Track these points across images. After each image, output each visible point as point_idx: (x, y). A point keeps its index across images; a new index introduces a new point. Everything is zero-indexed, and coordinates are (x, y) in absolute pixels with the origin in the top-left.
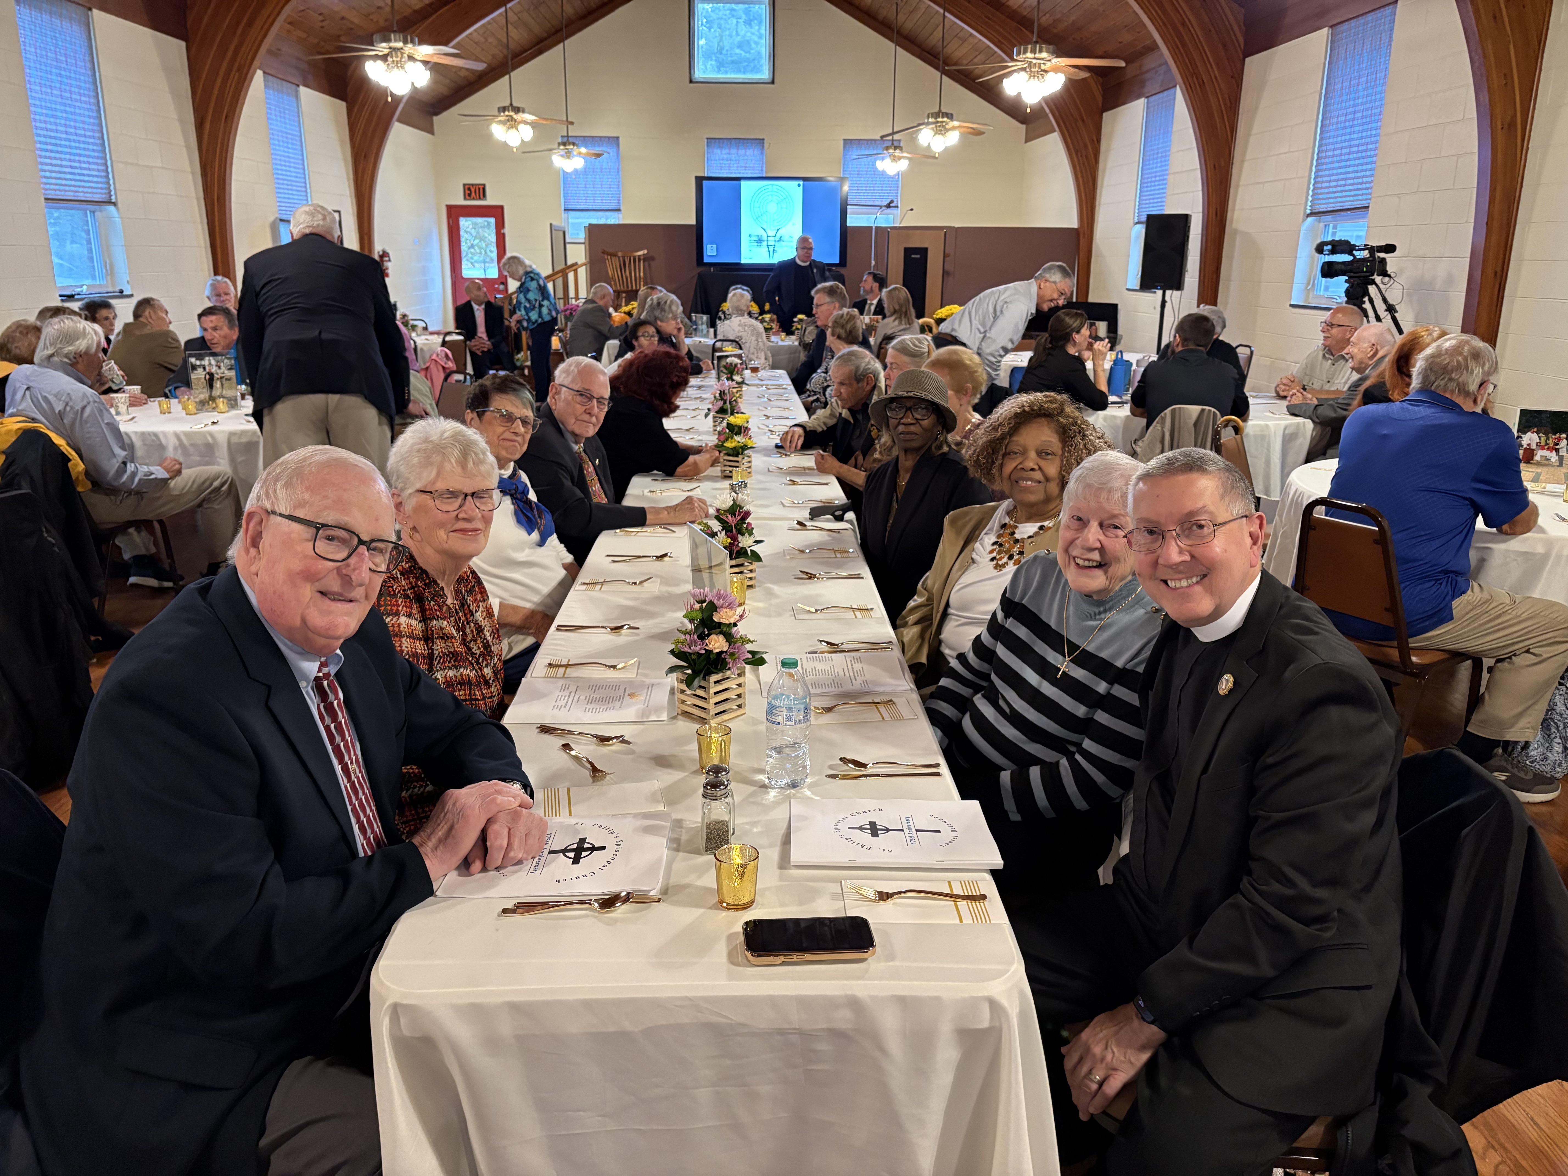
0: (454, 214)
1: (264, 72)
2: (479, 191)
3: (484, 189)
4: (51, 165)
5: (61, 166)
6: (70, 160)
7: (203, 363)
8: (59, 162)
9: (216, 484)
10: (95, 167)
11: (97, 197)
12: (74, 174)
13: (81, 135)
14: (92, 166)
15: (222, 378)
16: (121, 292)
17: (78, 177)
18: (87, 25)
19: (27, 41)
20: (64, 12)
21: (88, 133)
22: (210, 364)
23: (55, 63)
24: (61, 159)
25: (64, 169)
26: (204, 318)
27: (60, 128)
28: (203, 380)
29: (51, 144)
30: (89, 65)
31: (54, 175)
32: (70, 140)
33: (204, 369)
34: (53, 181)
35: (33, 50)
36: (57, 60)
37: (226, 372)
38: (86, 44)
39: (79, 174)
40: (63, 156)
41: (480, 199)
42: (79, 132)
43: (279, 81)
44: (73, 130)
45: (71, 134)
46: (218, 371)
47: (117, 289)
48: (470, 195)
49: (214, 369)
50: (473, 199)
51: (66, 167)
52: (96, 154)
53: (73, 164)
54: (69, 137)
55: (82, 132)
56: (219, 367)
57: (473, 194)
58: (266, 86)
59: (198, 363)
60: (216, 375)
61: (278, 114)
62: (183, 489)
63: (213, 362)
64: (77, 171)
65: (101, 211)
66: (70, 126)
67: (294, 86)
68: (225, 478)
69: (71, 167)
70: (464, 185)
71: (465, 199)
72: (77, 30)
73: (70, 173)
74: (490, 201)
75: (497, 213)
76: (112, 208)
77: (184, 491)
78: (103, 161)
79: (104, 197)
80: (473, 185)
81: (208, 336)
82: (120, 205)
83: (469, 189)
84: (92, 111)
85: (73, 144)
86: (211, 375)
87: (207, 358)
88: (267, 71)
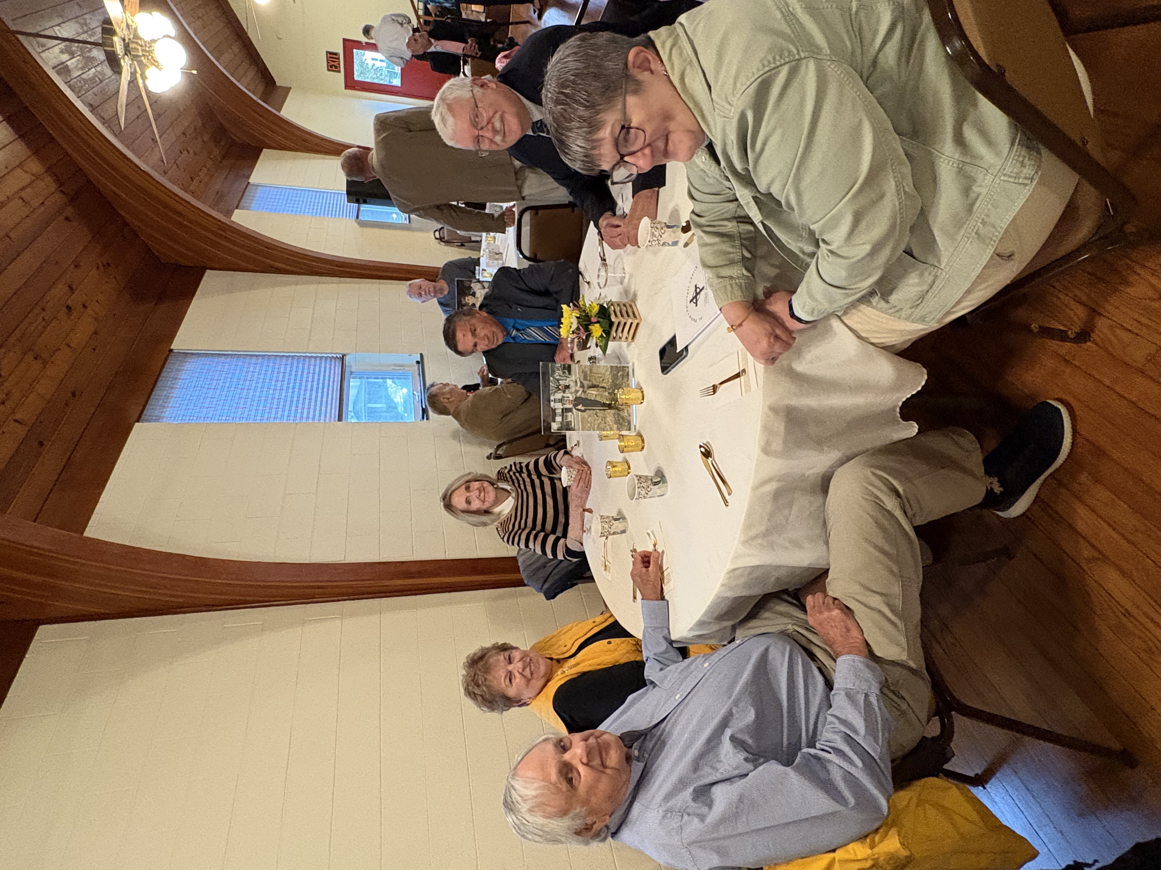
0: (351, 84)
1: (237, 208)
2: (332, 57)
3: (331, 53)
4: (309, 408)
5: (310, 399)
6: (306, 390)
7: (559, 411)
8: (307, 401)
9: (891, 504)
10: (312, 367)
11: (338, 370)
12: (317, 388)
13: (284, 377)
14: (311, 371)
15: (582, 386)
16: (418, 362)
17: (321, 386)
18: (186, 355)
19: (196, 414)
20: (172, 375)
21: (282, 370)
22: (561, 401)
23: (218, 391)
24: (304, 399)
25: (313, 397)
26: (460, 348)
27: (277, 396)
28: (585, 414)
29: (291, 406)
30: (223, 359)
31: (318, 408)
32: (288, 388)
33: (569, 410)
34: (323, 409)
35: (205, 410)
36: (216, 389)
37: (573, 378)
38: (203, 359)
39: (318, 384)
40: (302, 397)
41: (338, 59)
42: (281, 378)
43: (245, 197)
44: (279, 384)
45: (282, 385)
46: (573, 390)
47: (417, 366)
48: (336, 67)
49: (570, 396)
50: (339, 64)
51: (311, 395)
52: (301, 365)
53: (309, 388)
54: (285, 388)
55: (281, 375)
56: (567, 387)
57: (335, 64)
58: (248, 209)
59: (559, 419)
60: (578, 395)
61: (271, 204)
62: (892, 572)
63: (559, 396)
64: (315, 386)
65: (351, 366)
66: (276, 385)
67: (249, 187)
68: (873, 479)
69: (311, 390)
70: (329, 70)
71: (339, 72)
72: (190, 366)
73: (317, 392)
74: (340, 50)
75: (349, 45)
76: (347, 358)
77: (895, 569)
78: (307, 360)
79: (338, 364)
80: (328, 63)
81: (483, 346)
82: (344, 352)
83: (331, 67)
84: (262, 363)
85: (291, 385)
86: (578, 401)
87: (552, 404)
88: (235, 206)
